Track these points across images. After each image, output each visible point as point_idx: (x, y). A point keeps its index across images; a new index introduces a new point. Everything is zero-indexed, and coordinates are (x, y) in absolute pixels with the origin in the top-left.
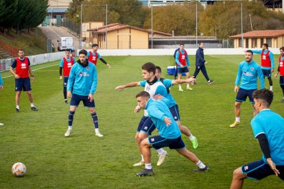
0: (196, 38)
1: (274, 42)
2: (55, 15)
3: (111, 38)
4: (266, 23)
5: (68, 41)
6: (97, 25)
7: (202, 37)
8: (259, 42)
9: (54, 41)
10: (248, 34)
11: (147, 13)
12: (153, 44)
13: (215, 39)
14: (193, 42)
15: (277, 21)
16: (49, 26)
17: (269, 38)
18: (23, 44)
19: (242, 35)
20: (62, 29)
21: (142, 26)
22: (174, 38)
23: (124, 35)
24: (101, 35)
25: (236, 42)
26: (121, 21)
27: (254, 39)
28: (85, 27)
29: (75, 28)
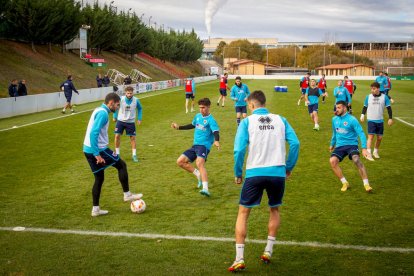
0: (294, 69)
1: (344, 72)
2: (208, 53)
3: (242, 68)
4: (340, 60)
5: (215, 69)
6: (233, 60)
7: (299, 68)
8: (335, 72)
9: (207, 69)
10: (328, 67)
11: (264, 53)
12: (268, 72)
13: (307, 69)
14: (292, 71)
15: (347, 59)
16: (203, 60)
17: (341, 70)
18: (187, 71)
19: (324, 67)
20: (213, 62)
21: (261, 61)
22: (281, 69)
23: (250, 67)
24: (235, 66)
25: (320, 72)
26: (248, 57)
27: (332, 70)
28: (226, 61)
29: (220, 61)
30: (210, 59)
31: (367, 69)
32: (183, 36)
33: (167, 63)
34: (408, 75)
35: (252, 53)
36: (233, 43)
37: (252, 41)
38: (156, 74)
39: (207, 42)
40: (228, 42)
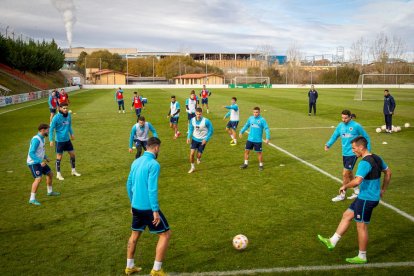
0: (153, 78)
1: (198, 81)
2: (70, 63)
3: (103, 78)
4: (194, 69)
5: (77, 79)
6: (95, 70)
7: (157, 78)
8: (190, 81)
9: (69, 79)
10: (184, 76)
11: (125, 63)
12: (129, 82)
13: (164, 78)
14: (152, 81)
15: (201, 69)
16: (65, 70)
17: (196, 79)
18: (49, 82)
19: (180, 77)
20: (75, 72)
21: (122, 71)
22: (141, 78)
23: (111, 77)
24: (97, 76)
25: (177, 81)
26: (110, 68)
27: (187, 79)
28: (88, 71)
29: (82, 72)
30: (73, 69)
31: (218, 79)
32: (43, 47)
33: (27, 74)
34: (253, 84)
35: (114, 63)
36: (94, 53)
37: (112, 52)
38: (16, 86)
39: (68, 51)
40: (89, 53)
